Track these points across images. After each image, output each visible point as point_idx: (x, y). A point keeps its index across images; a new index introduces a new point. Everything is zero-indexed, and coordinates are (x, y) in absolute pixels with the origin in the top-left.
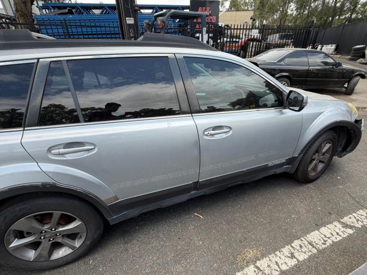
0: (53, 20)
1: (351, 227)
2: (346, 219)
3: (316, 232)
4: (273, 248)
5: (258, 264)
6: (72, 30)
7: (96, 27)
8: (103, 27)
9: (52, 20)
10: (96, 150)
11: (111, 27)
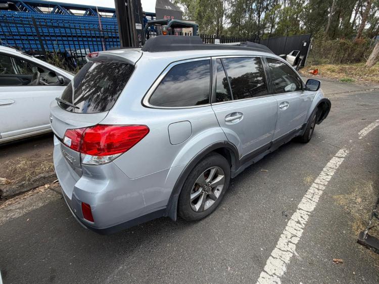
0: (11, 17)
1: (342, 157)
2: (337, 155)
3: (329, 163)
4: (316, 174)
5: (315, 181)
6: (42, 30)
7: (65, 28)
8: (73, 28)
9: (9, 17)
10: (243, 117)
11: (77, 29)
